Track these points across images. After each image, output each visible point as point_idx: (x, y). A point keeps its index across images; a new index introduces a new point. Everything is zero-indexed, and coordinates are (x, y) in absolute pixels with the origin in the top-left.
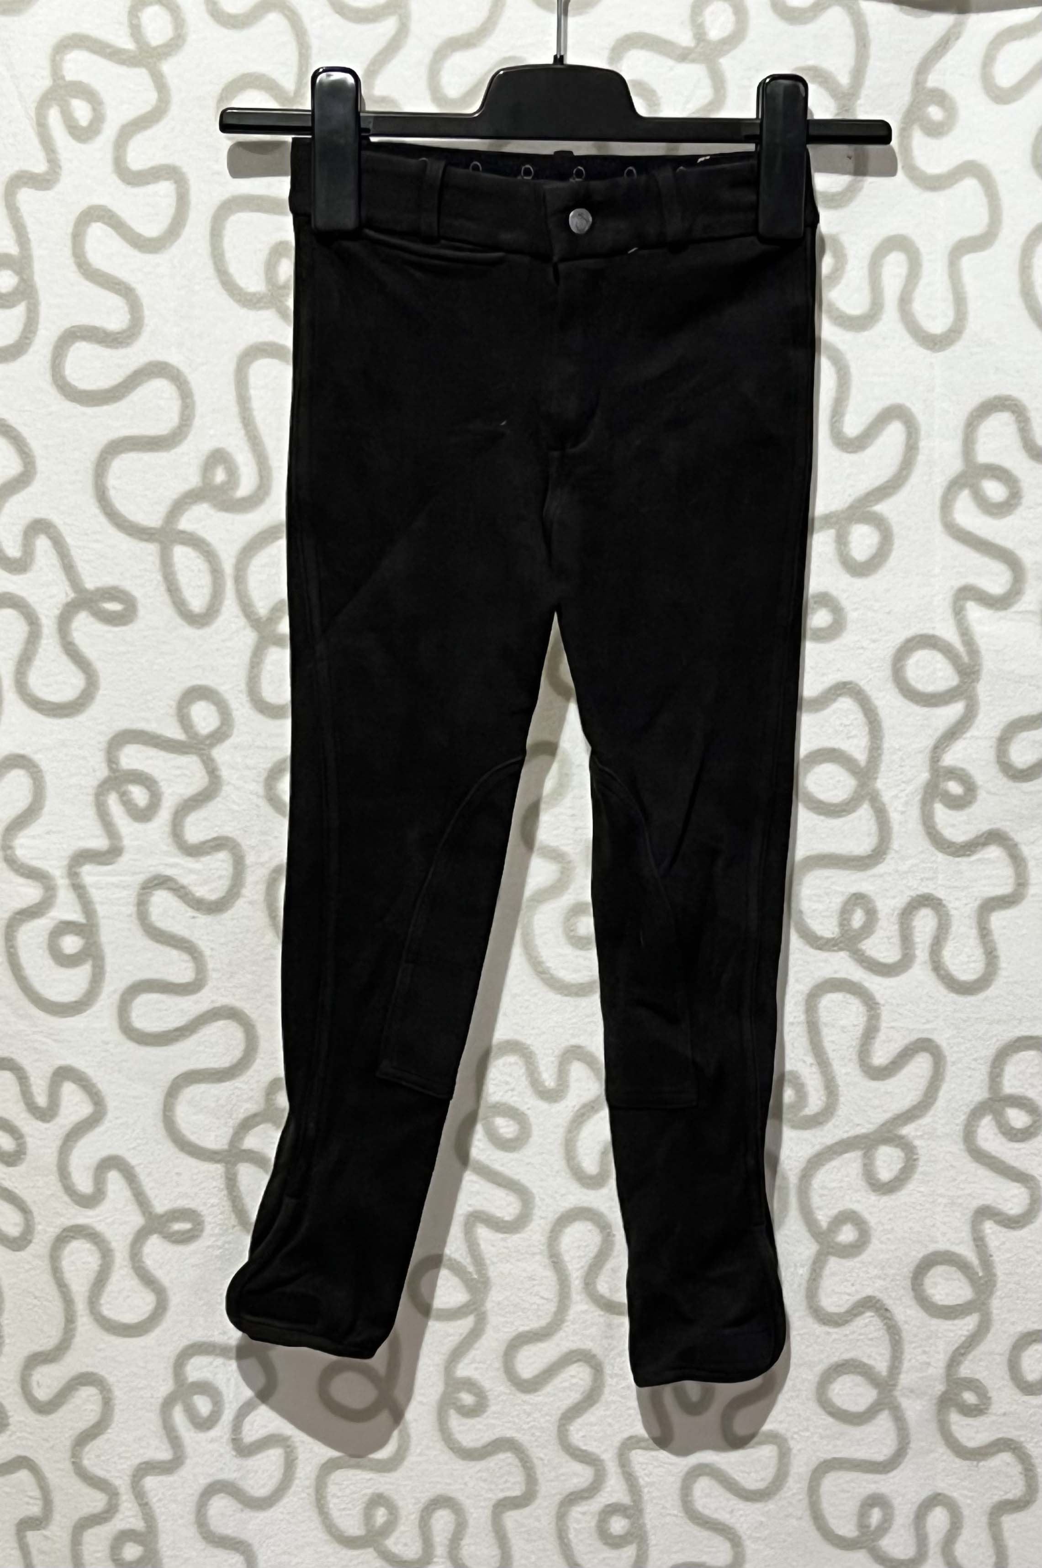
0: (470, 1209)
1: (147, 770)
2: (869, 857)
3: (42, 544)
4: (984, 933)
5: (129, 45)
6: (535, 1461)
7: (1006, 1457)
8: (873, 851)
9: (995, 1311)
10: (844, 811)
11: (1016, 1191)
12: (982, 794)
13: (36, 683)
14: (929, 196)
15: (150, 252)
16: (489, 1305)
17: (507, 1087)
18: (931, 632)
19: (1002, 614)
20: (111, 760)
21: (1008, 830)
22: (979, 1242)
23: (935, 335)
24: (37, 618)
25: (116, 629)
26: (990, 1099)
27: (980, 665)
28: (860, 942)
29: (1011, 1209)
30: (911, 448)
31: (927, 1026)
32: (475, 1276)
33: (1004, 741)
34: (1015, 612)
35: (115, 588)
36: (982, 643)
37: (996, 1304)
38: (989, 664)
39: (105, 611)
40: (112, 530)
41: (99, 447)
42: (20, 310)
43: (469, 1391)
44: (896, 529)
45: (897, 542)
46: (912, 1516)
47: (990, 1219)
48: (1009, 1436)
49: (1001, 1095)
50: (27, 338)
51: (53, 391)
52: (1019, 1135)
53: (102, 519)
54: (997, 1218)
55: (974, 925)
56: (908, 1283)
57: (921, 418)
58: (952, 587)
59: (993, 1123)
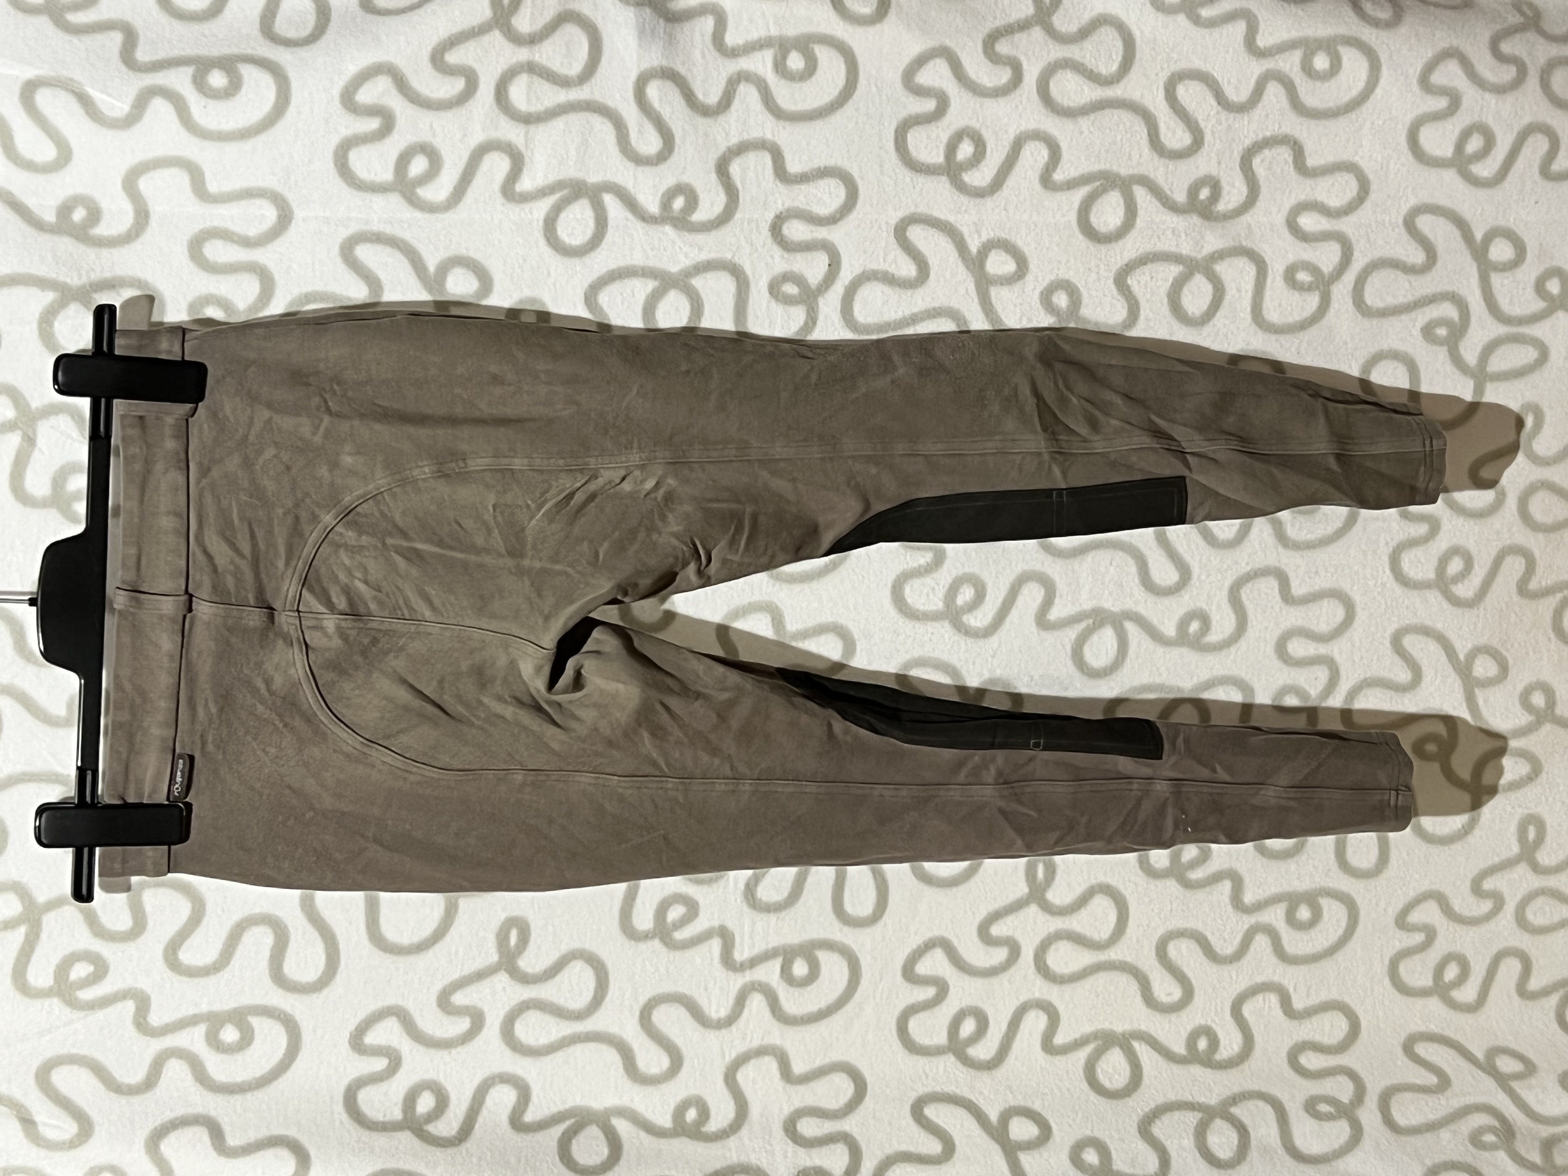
0: (1034, 625)
1: (654, 907)
2: (737, 280)
3: (459, 999)
4: (804, 178)
5: (22, 930)
6: (1249, 568)
7: (1256, 162)
8: (733, 275)
9: (1131, 172)
10: (698, 302)
11: (1028, 152)
12: (685, 179)
13: (579, 1003)
14: (153, 222)
15: (204, 909)
16: (1116, 609)
17: (931, 596)
18: (541, 223)
19: (527, 160)
20: (646, 937)
21: (716, 156)
22: (1071, 185)
23: (279, 216)
24: (523, 1002)
25: (533, 935)
26: (948, 174)
27: (571, 180)
28: (810, 287)
29: (1043, 157)
30: (379, 238)
31: (884, 229)
32: (1091, 621)
33: (638, 160)
34: (527, 148)
35: (498, 935)
36: (552, 178)
37: (1124, 171)
38: (571, 172)
39: (517, 945)
40: (448, 939)
41: (375, 950)
42: (255, 1021)
43: (1188, 625)
44: (450, 253)
45: (463, 252)
46: (1305, 245)
47: (1050, 176)
48: (1238, 160)
49: (944, 164)
50: (279, 1016)
51: (326, 991)
52: (980, 149)
53: (437, 947)
54: (1050, 169)
55: (797, 187)
56: (1103, 248)
57: (353, 229)
58: (503, 205)
59: (970, 173)
